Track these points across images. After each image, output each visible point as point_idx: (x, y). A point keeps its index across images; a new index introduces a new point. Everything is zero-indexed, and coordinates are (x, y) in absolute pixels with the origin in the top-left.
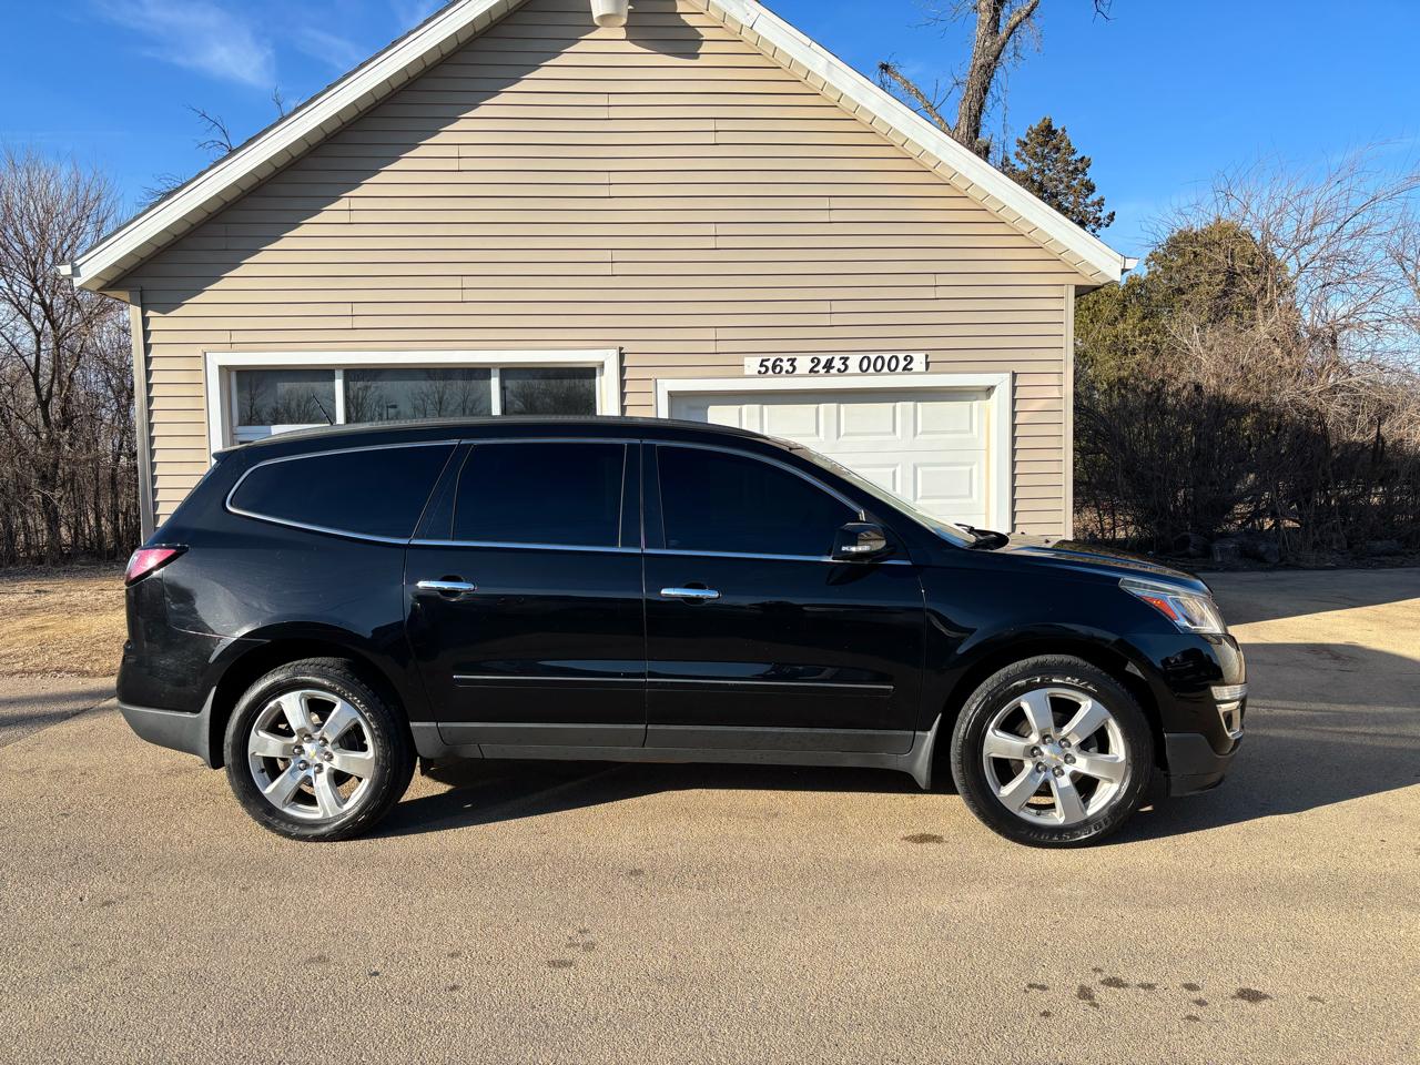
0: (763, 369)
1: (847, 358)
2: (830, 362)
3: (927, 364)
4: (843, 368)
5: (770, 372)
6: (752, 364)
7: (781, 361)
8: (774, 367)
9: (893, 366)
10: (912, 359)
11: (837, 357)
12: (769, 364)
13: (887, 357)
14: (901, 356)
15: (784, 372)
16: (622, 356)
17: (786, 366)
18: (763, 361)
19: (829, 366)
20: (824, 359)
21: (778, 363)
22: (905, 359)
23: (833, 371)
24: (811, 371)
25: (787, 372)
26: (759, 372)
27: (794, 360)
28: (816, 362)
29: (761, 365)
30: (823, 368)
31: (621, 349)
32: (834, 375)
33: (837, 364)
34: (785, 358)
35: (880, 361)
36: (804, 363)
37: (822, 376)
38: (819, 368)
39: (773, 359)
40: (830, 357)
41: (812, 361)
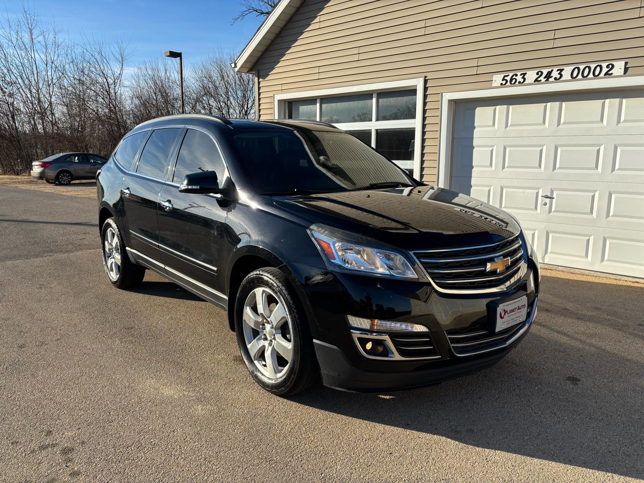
0: (504, 82)
1: (563, 69)
2: (549, 73)
3: (626, 70)
4: (558, 76)
5: (508, 84)
6: (498, 79)
7: (516, 75)
8: (511, 79)
9: (597, 73)
10: (613, 66)
11: (555, 69)
12: (508, 78)
13: (593, 66)
14: (604, 65)
15: (517, 83)
16: (426, 81)
17: (519, 78)
18: (505, 76)
19: (548, 76)
20: (545, 71)
21: (514, 77)
22: (608, 67)
23: (550, 80)
24: (536, 80)
25: (519, 82)
26: (502, 84)
27: (525, 74)
28: (540, 74)
29: (503, 80)
30: (544, 78)
31: (425, 77)
32: (552, 82)
33: (555, 74)
34: (519, 74)
35: (587, 70)
36: (531, 76)
37: (543, 83)
38: (542, 78)
39: (511, 75)
40: (550, 70)
41: (537, 74)
